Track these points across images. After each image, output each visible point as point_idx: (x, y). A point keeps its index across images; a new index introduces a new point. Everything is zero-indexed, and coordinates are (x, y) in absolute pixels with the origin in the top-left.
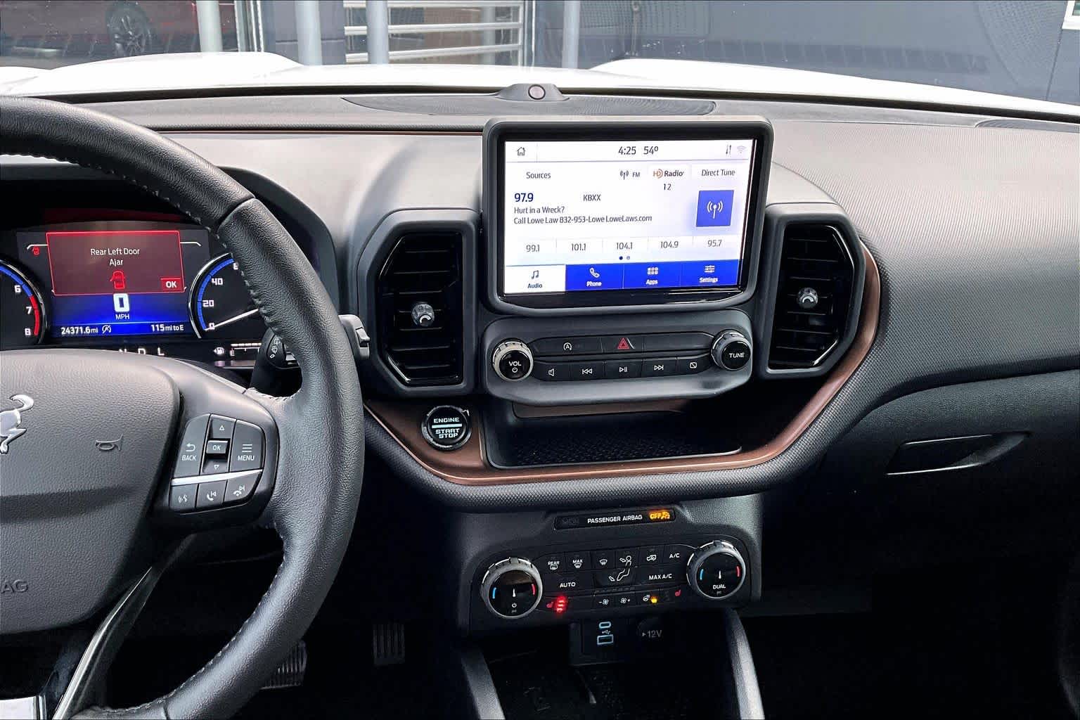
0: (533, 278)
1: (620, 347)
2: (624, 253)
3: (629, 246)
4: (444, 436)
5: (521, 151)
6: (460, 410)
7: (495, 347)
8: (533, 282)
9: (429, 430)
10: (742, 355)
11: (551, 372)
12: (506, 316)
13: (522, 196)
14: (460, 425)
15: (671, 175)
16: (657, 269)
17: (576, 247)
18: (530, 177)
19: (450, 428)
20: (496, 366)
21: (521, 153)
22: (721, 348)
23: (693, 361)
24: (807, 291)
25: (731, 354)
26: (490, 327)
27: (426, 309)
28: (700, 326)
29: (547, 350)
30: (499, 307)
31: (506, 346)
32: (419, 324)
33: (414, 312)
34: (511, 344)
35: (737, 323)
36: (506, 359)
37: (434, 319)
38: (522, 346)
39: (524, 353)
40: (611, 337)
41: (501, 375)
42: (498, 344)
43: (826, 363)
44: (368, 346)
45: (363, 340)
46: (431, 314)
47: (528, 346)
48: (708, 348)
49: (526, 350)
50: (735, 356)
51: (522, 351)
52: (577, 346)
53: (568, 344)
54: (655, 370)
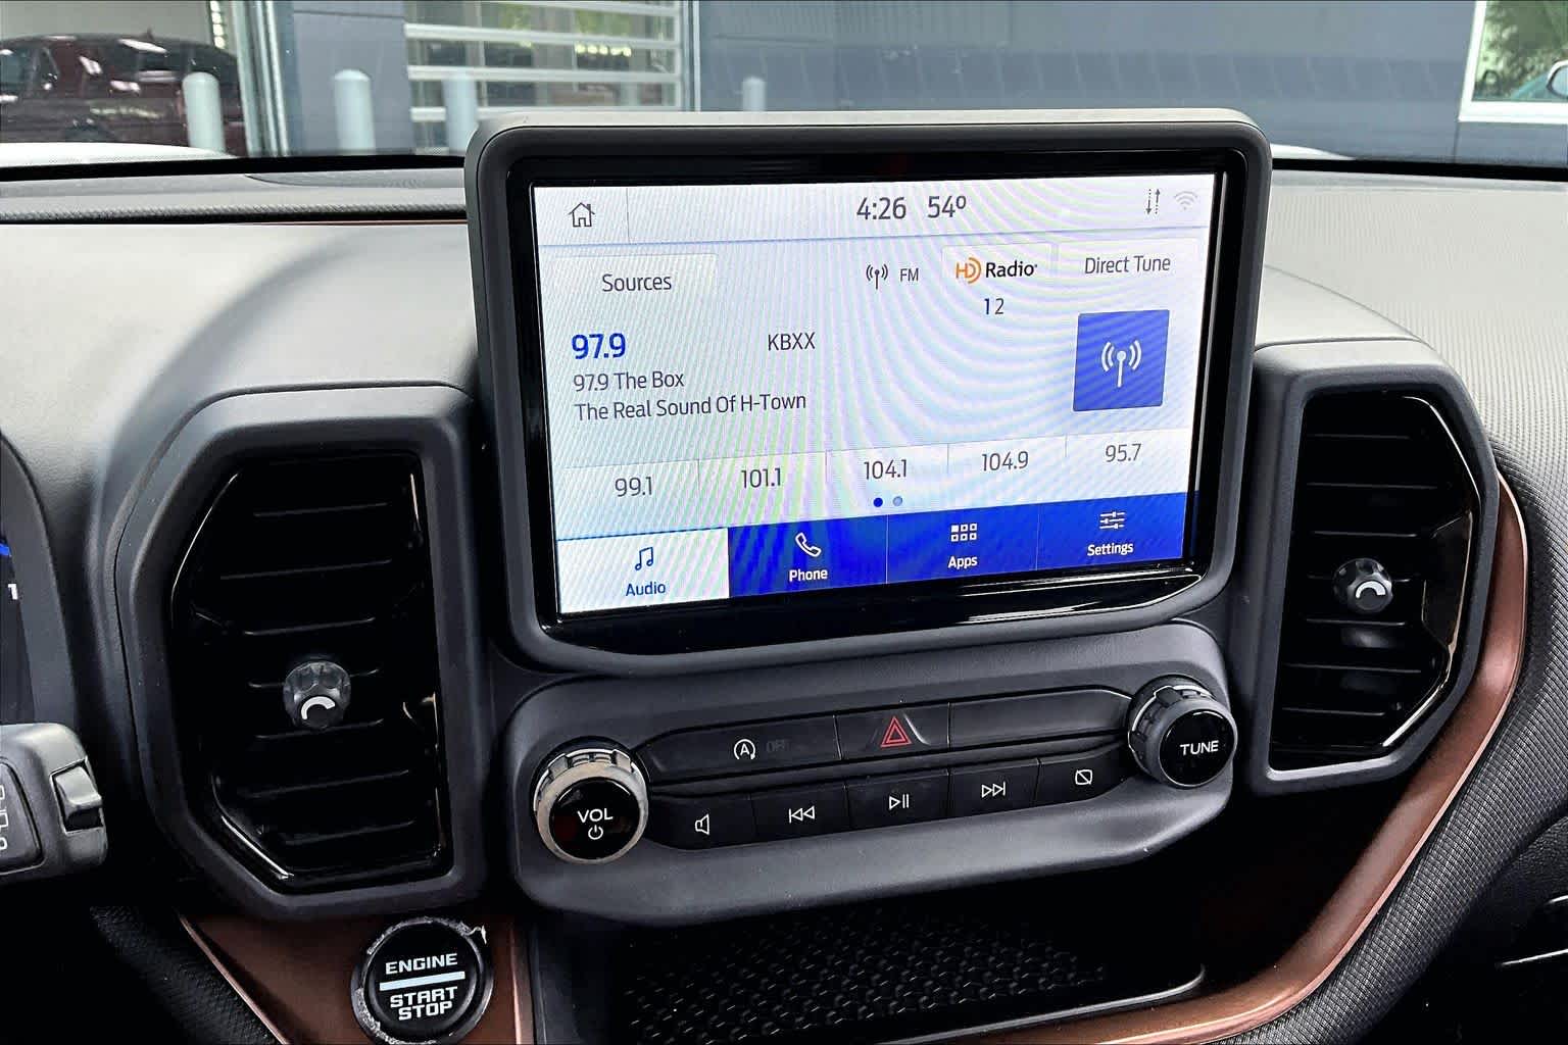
0: (638, 566)
1: (887, 743)
2: (887, 487)
3: (899, 470)
4: (414, 1012)
5: (582, 212)
6: (462, 929)
7: (537, 768)
8: (640, 579)
9: (373, 995)
10: (1212, 747)
11: (703, 825)
12: (570, 676)
13: (593, 343)
14: (460, 975)
15: (1004, 272)
16: (974, 526)
17: (753, 478)
18: (613, 286)
19: (430, 987)
20: (544, 824)
21: (583, 220)
22: (1158, 730)
23: (1081, 765)
24: (1369, 569)
25: (1185, 746)
26: (522, 711)
27: (322, 676)
28: (1094, 672)
29: (685, 762)
30: (542, 655)
31: (570, 763)
32: (300, 723)
33: (287, 689)
34: (584, 757)
35: (1186, 658)
36: (567, 803)
37: (344, 708)
38: (614, 761)
39: (621, 780)
40: (861, 716)
41: (557, 851)
42: (549, 757)
43: (1410, 743)
44: (103, 821)
45: (78, 806)
46: (335, 692)
47: (634, 759)
48: (1119, 730)
49: (625, 771)
50: (1195, 750)
51: (616, 779)
52: (771, 747)
53: (746, 743)
54: (983, 796)
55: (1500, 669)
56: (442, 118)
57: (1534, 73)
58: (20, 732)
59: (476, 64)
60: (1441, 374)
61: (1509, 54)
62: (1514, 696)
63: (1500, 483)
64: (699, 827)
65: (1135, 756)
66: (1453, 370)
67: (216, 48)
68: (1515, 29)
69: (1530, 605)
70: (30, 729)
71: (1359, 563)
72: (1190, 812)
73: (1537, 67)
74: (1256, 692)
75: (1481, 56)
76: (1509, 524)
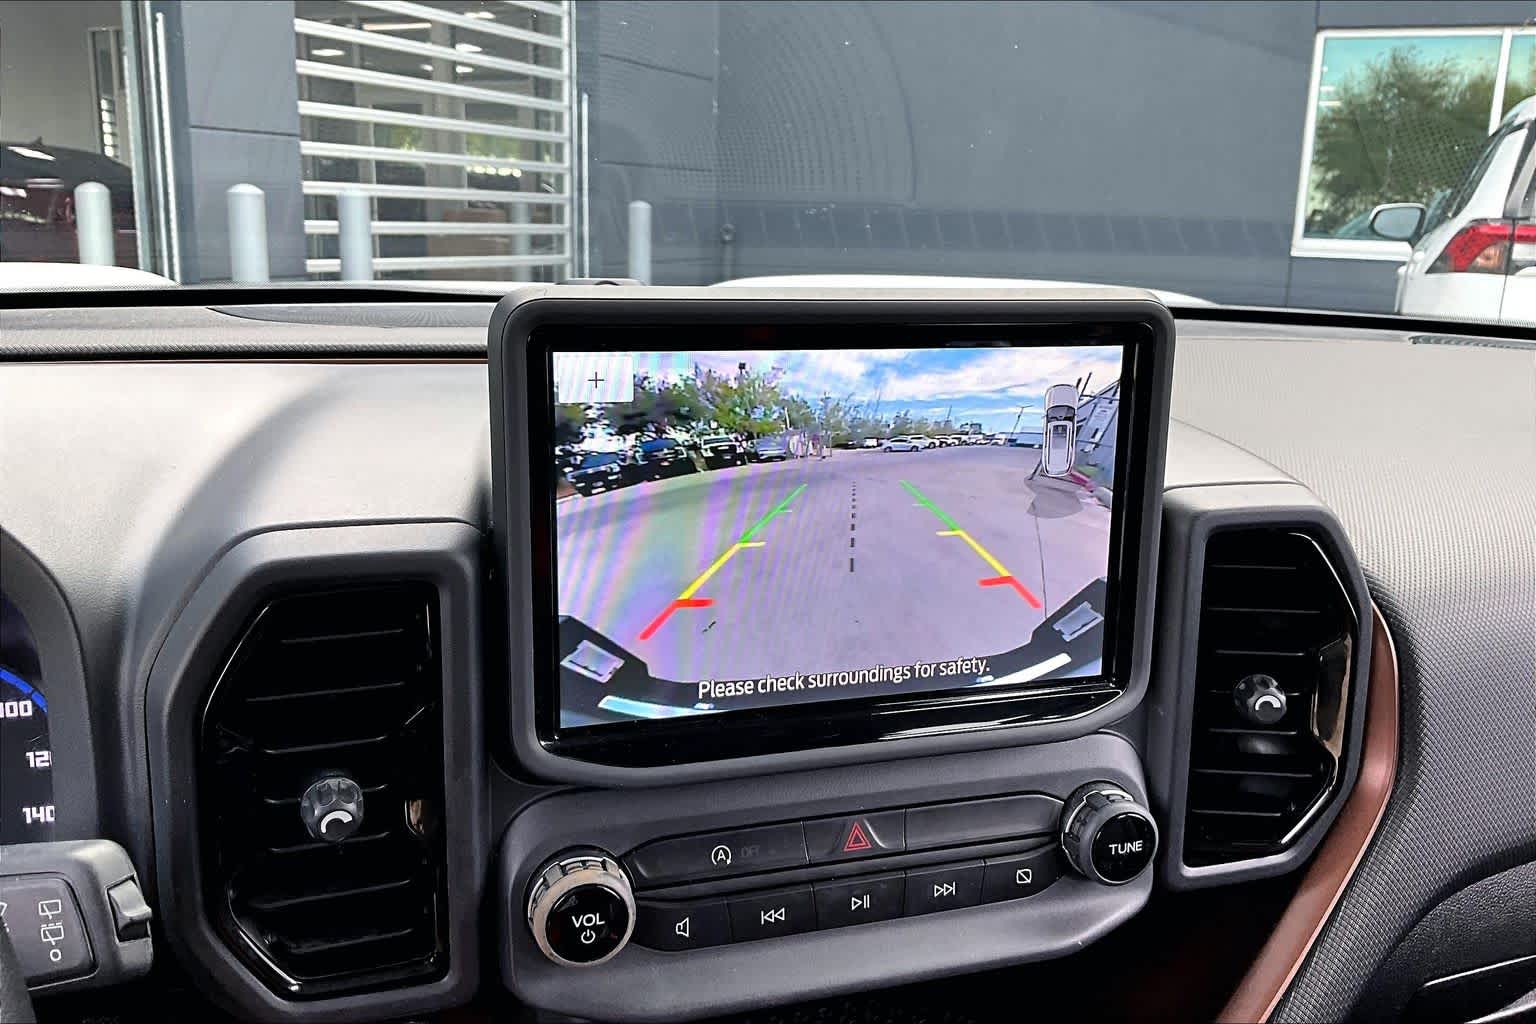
1: (850, 847)
7: (531, 876)
10: (1136, 846)
11: (683, 928)
12: (561, 788)
20: (539, 929)
22: (1089, 833)
23: (1021, 865)
24: (1266, 685)
25: (1113, 846)
26: (517, 822)
27: (341, 792)
28: (1032, 779)
29: (667, 869)
30: (538, 769)
31: (564, 871)
32: (320, 837)
33: (305, 804)
34: (575, 865)
35: (1112, 765)
36: (563, 908)
37: (360, 821)
38: (605, 868)
39: (612, 886)
40: (827, 821)
41: (552, 954)
42: (542, 866)
43: (1304, 840)
44: (149, 932)
45: (131, 919)
46: (352, 807)
47: (621, 866)
48: (1054, 832)
49: (615, 877)
50: (1122, 849)
51: (607, 884)
52: (745, 853)
53: (723, 849)
54: (936, 895)
55: (1378, 773)
56: (335, 231)
57: (1355, 212)
58: (73, 848)
59: (368, 181)
60: (1321, 513)
61: (1332, 195)
62: (1391, 797)
63: (1374, 610)
64: (679, 930)
65: (1069, 857)
66: (1331, 511)
67: (107, 157)
68: (1336, 173)
69: (1401, 715)
70: (85, 845)
71: (1257, 678)
72: (1118, 907)
73: (1357, 206)
74: (1171, 798)
75: (1308, 199)
76: (1381, 645)
